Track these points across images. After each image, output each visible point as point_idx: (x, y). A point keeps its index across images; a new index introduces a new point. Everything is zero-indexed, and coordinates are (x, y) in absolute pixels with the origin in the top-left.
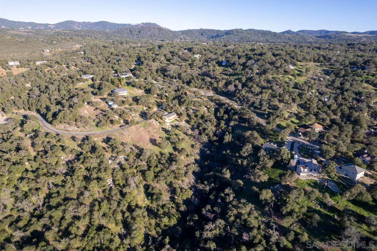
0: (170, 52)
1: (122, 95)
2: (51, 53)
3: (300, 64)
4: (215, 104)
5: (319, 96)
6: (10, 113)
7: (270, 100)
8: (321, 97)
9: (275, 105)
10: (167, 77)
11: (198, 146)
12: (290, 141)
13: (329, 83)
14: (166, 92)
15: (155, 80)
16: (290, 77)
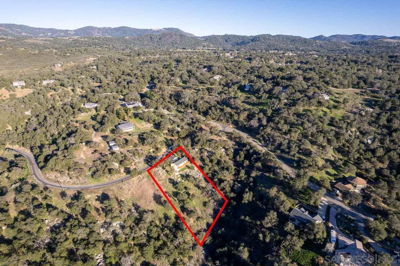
0: (187, 71)
1: (127, 131)
2: (62, 68)
3: (336, 92)
4: (234, 143)
5: (361, 136)
6: (2, 150)
7: (300, 141)
8: (363, 139)
9: (306, 149)
10: (181, 104)
11: (212, 205)
12: (325, 205)
13: (373, 119)
14: (178, 126)
15: (168, 109)
16: (325, 109)
